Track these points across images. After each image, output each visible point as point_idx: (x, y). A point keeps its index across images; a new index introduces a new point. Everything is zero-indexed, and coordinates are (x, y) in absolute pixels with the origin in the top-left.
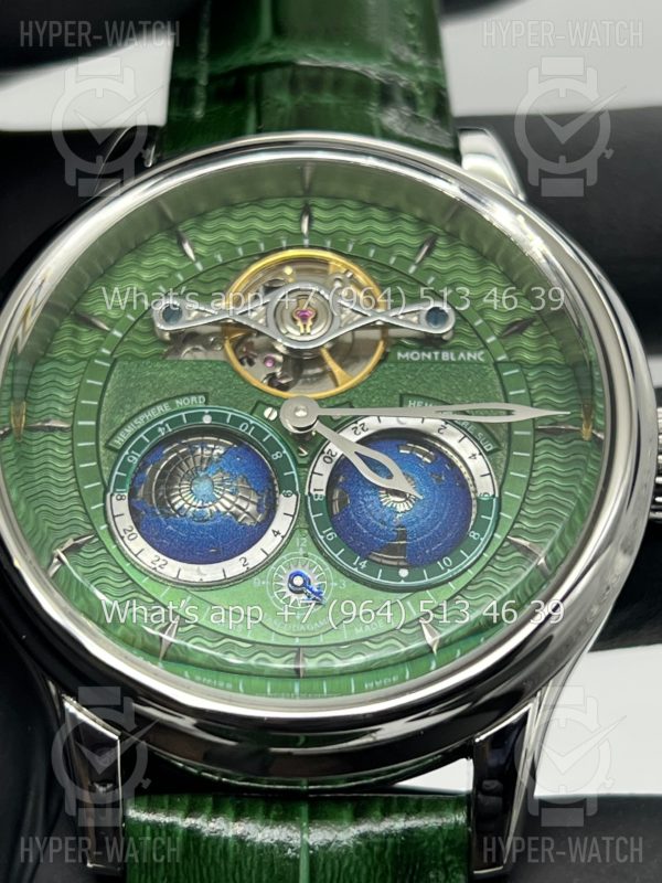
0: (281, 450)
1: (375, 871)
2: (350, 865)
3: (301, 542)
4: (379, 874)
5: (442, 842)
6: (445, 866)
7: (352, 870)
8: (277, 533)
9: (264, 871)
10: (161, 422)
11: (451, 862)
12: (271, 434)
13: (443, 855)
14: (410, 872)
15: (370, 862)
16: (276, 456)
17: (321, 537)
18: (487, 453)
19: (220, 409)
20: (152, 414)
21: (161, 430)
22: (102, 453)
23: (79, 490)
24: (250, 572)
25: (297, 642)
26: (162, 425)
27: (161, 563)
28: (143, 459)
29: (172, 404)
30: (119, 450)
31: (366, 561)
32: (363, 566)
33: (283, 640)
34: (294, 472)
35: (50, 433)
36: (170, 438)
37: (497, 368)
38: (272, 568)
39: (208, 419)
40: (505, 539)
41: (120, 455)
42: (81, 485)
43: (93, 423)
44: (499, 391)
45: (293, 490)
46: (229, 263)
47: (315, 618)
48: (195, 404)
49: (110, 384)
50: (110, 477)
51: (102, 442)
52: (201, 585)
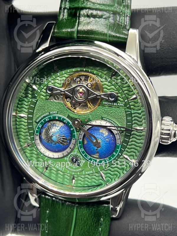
0: (73, 128)
1: (90, 215)
2: (84, 213)
3: (76, 150)
4: (91, 216)
5: (105, 211)
6: (106, 215)
7: (85, 214)
8: (71, 148)
9: (67, 212)
10: (47, 118)
11: (107, 215)
12: (71, 124)
13: (105, 213)
14: (98, 216)
15: (89, 213)
16: (72, 129)
17: (80, 150)
18: (120, 133)
19: (60, 116)
20: (45, 115)
21: (47, 120)
22: (34, 123)
23: (29, 132)
24: (64, 157)
25: (73, 173)
26: (47, 119)
27: (45, 152)
28: (43, 126)
29: (49, 113)
30: (37, 123)
31: (90, 157)
32: (89, 158)
33: (71, 173)
34: (75, 134)
35: (23, 117)
36: (49, 121)
37: (125, 111)
38: (69, 155)
39: (57, 118)
40: (122, 155)
41: (37, 125)
42: (29, 131)
43: (32, 116)
44: (125, 117)
45: (75, 138)
46: (66, 74)
47: (78, 168)
48: (55, 114)
49: (36, 106)
50: (35, 130)
51: (34, 121)
52: (53, 158)
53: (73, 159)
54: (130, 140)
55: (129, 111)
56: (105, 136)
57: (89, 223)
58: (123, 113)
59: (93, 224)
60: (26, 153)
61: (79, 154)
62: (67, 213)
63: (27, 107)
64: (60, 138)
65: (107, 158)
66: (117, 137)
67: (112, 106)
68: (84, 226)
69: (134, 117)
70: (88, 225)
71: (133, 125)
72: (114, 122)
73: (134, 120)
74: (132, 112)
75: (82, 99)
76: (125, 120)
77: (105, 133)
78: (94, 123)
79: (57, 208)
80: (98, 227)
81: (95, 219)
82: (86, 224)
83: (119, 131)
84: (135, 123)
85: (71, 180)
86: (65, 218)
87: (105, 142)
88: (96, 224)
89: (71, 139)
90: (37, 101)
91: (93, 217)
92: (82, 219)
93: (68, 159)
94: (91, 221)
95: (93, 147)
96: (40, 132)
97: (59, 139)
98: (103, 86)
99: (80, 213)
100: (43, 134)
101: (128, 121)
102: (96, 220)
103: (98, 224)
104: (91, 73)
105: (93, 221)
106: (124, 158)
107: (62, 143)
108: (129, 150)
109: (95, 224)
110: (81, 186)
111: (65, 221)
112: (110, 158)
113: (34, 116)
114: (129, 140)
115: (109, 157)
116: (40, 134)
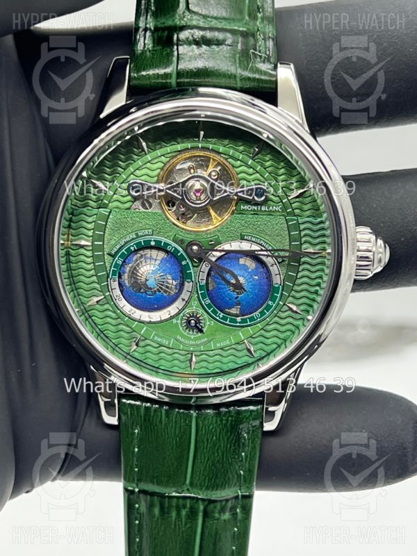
0: (186, 260)
3: (194, 303)
7: (213, 430)
8: (184, 300)
10: (132, 244)
12: (182, 252)
16: (184, 263)
17: (203, 302)
18: (279, 263)
19: (159, 238)
20: (128, 239)
21: (132, 248)
22: (106, 258)
23: (96, 275)
24: (172, 318)
25: (192, 349)
26: (132, 246)
27: (132, 312)
28: (124, 262)
29: (137, 234)
30: (113, 256)
31: (222, 314)
32: (221, 316)
33: (185, 348)
34: (192, 271)
35: (82, 247)
36: (136, 251)
37: (286, 220)
38: (181, 315)
39: (153, 243)
40: (284, 304)
41: (114, 260)
42: (97, 273)
43: (101, 243)
44: (287, 232)
45: (191, 279)
46: (163, 155)
47: (199, 338)
48: (147, 235)
49: (108, 223)
50: (110, 270)
51: (105, 253)
52: (150, 322)
53: (189, 322)
54: (300, 275)
55: (295, 220)
56: (250, 270)
57: (222, 445)
58: (281, 224)
59: (230, 447)
60: (93, 318)
61: (201, 311)
62: (177, 432)
63: (90, 226)
64: (163, 282)
65: (257, 313)
66: (274, 270)
67: (258, 213)
68: (213, 453)
69: (304, 229)
70: (220, 451)
71: (304, 246)
72: (265, 242)
73: (305, 235)
74: (300, 221)
75: (199, 202)
76: (287, 237)
77: (251, 264)
78: (227, 247)
79: (156, 425)
80: (239, 451)
81: (232, 437)
82: (216, 449)
83: (276, 258)
84: (306, 242)
85: (188, 362)
86: (174, 442)
87: (251, 282)
88: (234, 446)
89: (183, 282)
90: (110, 212)
91: (229, 434)
92: (207, 440)
93: (179, 321)
94: (226, 442)
95: (229, 294)
96: (120, 274)
97: (161, 285)
98: (239, 176)
99: (204, 428)
100: (126, 276)
101: (291, 239)
102: (235, 438)
103: (239, 446)
104: (213, 151)
105: (229, 441)
106: (291, 309)
107: (166, 292)
108: (298, 295)
109: (232, 445)
110: (209, 372)
111: (175, 447)
112: (262, 313)
113: (106, 242)
114: (297, 276)
115: (260, 310)
116: (120, 277)
